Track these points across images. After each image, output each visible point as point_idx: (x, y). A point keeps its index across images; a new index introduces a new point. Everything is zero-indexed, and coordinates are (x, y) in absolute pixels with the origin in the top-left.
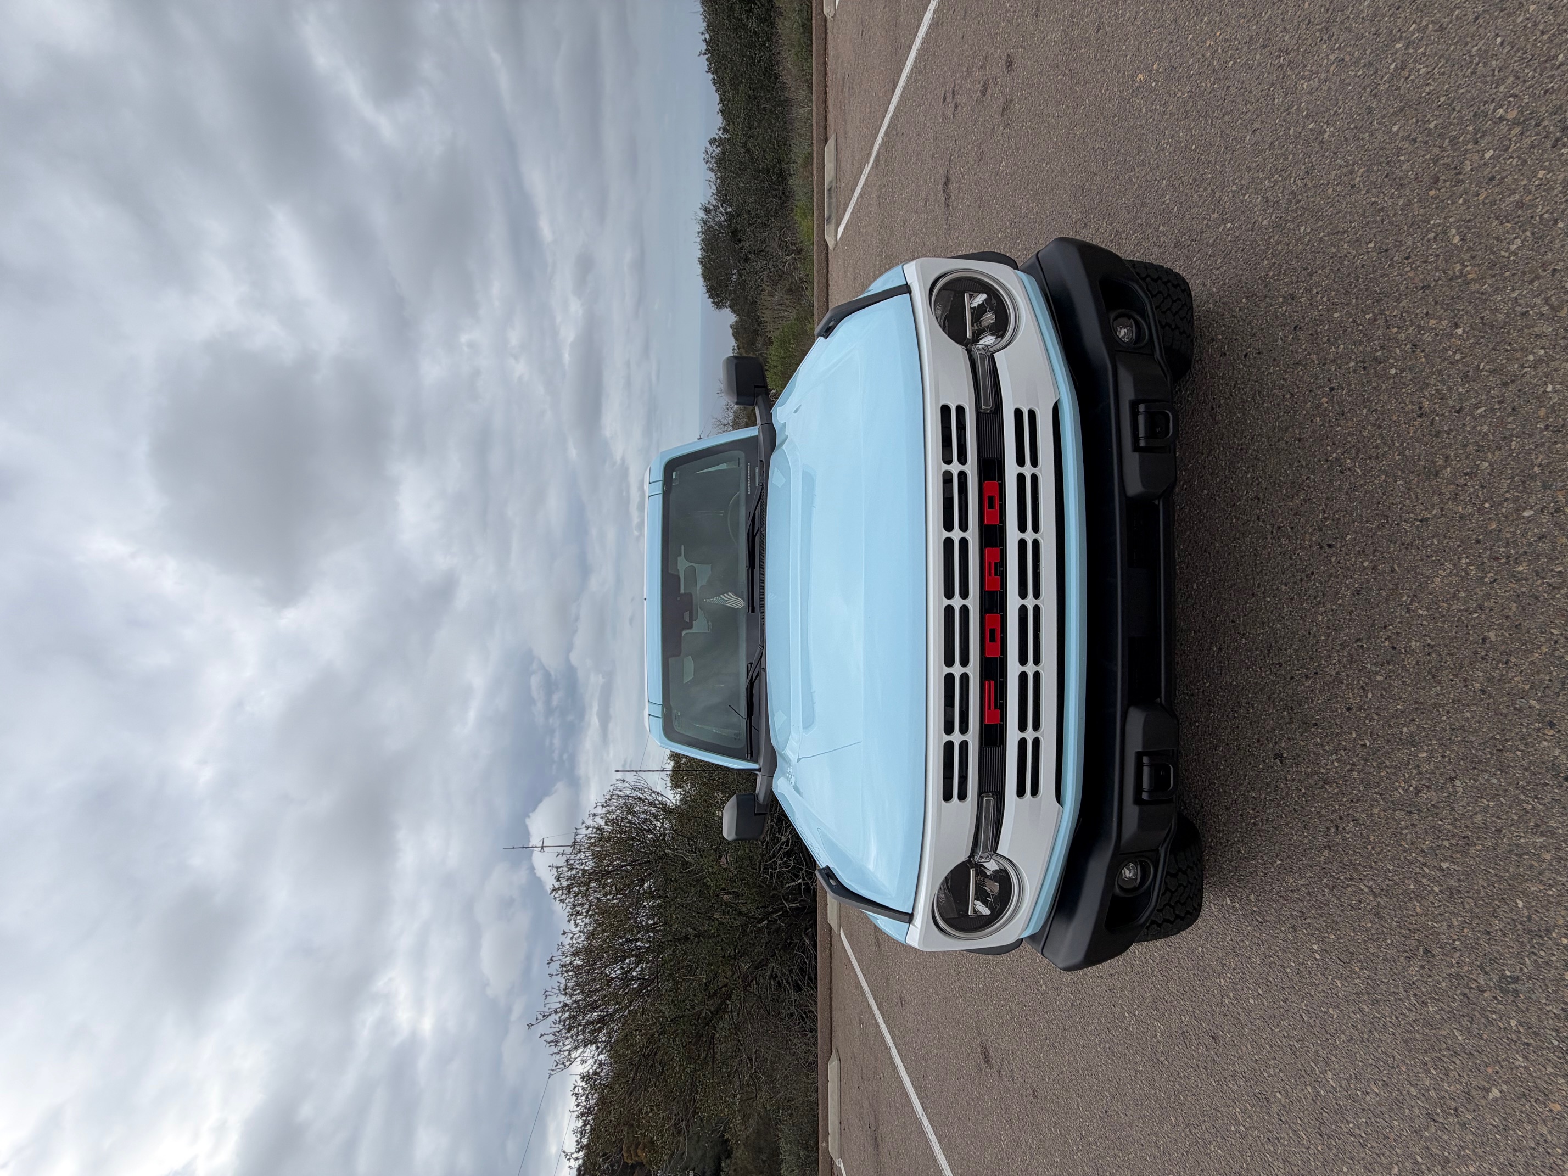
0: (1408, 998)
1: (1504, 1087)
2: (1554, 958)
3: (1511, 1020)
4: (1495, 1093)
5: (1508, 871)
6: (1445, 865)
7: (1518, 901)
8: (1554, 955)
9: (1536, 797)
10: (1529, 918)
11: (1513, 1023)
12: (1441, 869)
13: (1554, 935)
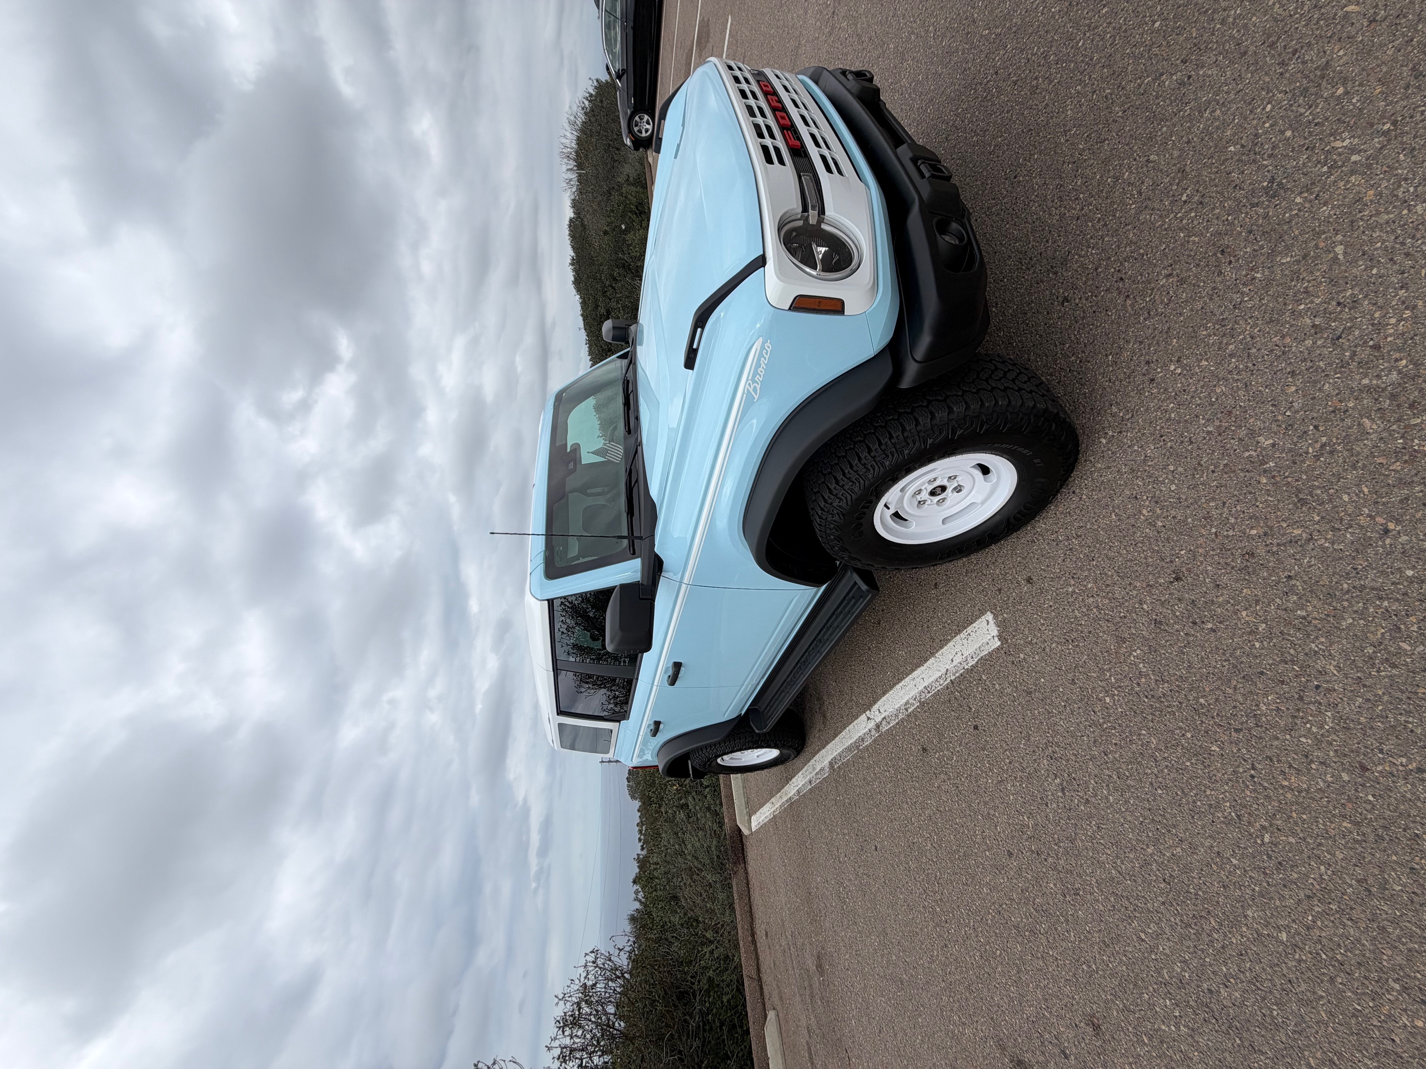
0: (1243, 293)
1: (1339, 237)
2: (1273, 139)
3: (1296, 200)
4: (1340, 249)
5: (1211, 147)
6: (1184, 198)
7: (1229, 149)
8: (1271, 138)
9: (1186, 104)
10: (1243, 146)
11: (1298, 200)
12: (1185, 202)
13: (1260, 131)
